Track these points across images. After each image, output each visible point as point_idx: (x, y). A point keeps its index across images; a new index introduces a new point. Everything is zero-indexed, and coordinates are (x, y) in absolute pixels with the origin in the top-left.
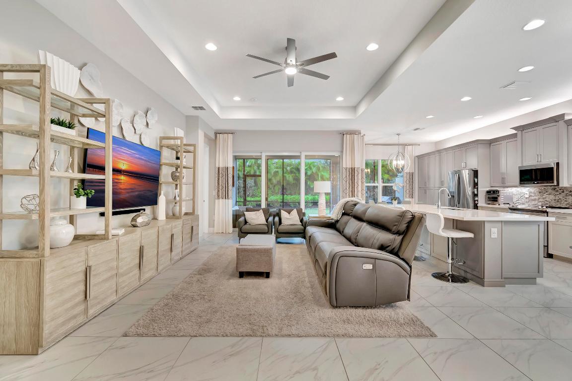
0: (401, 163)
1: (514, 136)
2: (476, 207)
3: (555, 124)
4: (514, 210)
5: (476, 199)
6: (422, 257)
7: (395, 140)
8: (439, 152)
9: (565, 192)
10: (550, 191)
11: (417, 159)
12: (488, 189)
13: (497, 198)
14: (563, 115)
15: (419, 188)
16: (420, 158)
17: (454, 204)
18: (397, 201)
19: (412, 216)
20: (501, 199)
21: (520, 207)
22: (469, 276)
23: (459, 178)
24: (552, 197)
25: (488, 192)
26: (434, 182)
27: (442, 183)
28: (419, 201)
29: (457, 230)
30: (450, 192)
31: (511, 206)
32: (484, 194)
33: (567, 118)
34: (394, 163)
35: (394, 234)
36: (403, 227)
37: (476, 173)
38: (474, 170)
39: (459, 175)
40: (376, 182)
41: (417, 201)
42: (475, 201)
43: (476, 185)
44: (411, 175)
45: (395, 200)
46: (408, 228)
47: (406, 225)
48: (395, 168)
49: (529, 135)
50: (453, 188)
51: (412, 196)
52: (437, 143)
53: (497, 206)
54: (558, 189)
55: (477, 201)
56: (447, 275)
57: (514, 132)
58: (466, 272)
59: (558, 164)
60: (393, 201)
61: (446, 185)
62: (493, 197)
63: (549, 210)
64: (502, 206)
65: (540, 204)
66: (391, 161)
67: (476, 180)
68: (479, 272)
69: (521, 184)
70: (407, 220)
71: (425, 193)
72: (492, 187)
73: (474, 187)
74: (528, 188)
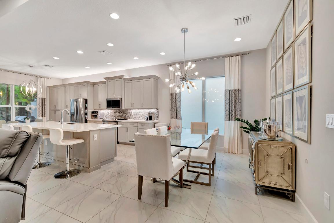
0: (33, 90)
1: (104, 82)
2: (86, 121)
3: (120, 79)
4: (104, 122)
5: (87, 116)
6: (48, 162)
7: (28, 70)
8: (65, 85)
9: (123, 112)
10: (118, 112)
11: (48, 88)
12: (92, 111)
13: (96, 115)
14: (123, 76)
15: (50, 109)
16: (51, 88)
17: (74, 120)
18: (30, 120)
19: (28, 135)
20: (99, 116)
21: (107, 120)
22: (81, 168)
23: (77, 103)
24: (119, 114)
25: (93, 112)
26: (61, 106)
27: (66, 107)
28: (50, 119)
29: (73, 139)
30: (71, 112)
31: (103, 120)
32: (91, 113)
33: (124, 77)
34: (27, 89)
35: (4, 157)
36: (16, 148)
37: (86, 101)
38: (85, 99)
39: (77, 102)
40: (9, 104)
41: (48, 119)
42: (86, 117)
43: (86, 108)
44: (44, 100)
45: (28, 119)
46: (22, 148)
47: (21, 145)
48: (28, 93)
49: (110, 83)
50: (73, 109)
51: (44, 115)
52: (63, 80)
53: (97, 120)
54: (121, 111)
55: (87, 117)
56: (66, 173)
57: (104, 80)
58: (79, 166)
59: (121, 98)
60: (26, 120)
61: (69, 108)
62: (95, 114)
63: (118, 121)
64: (99, 120)
65: (114, 118)
66: (24, 87)
67: (86, 105)
68: (87, 164)
69: (107, 108)
70: (20, 140)
71: (55, 113)
72: (94, 109)
73: (85, 109)
74: (110, 110)
